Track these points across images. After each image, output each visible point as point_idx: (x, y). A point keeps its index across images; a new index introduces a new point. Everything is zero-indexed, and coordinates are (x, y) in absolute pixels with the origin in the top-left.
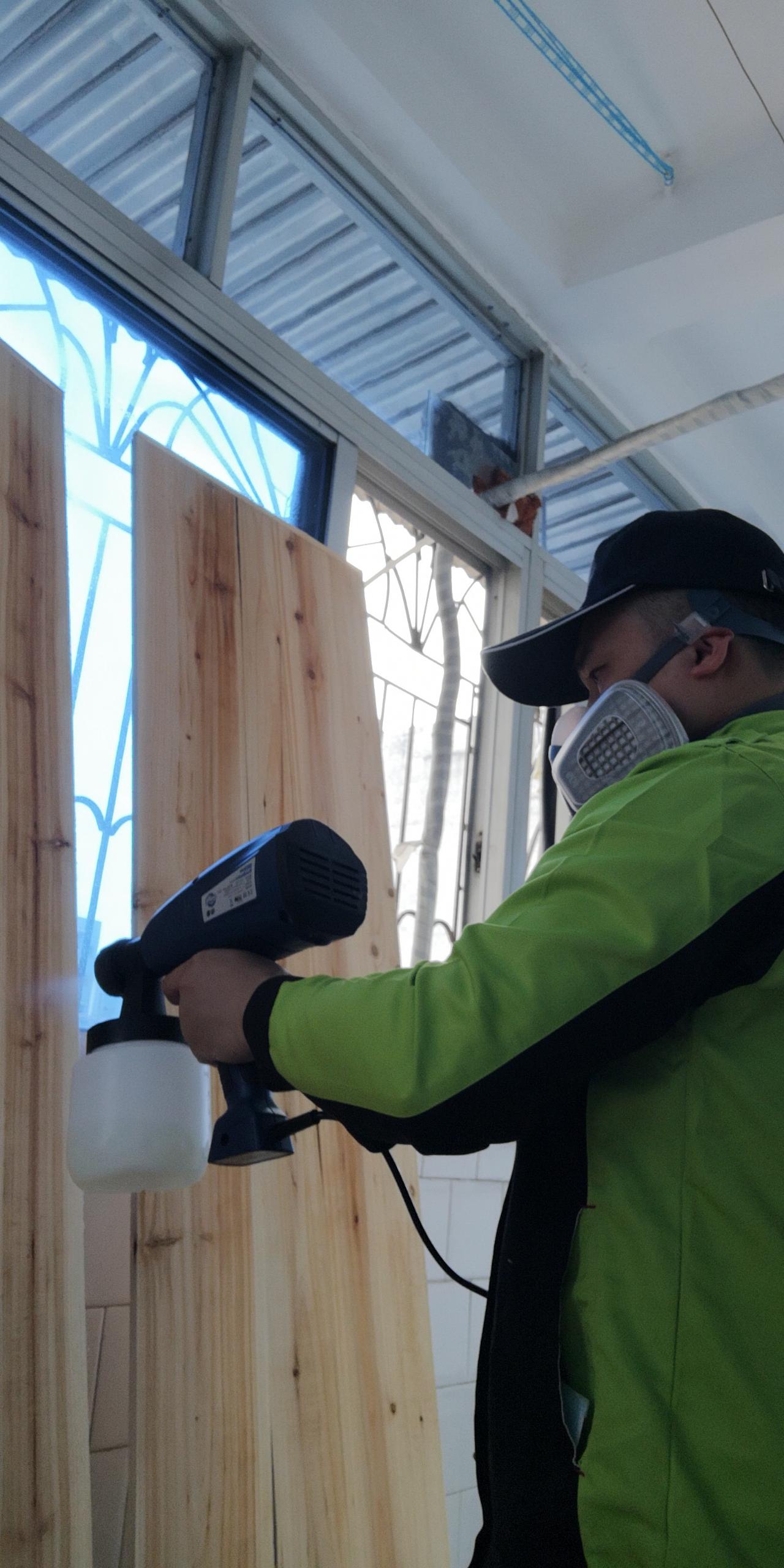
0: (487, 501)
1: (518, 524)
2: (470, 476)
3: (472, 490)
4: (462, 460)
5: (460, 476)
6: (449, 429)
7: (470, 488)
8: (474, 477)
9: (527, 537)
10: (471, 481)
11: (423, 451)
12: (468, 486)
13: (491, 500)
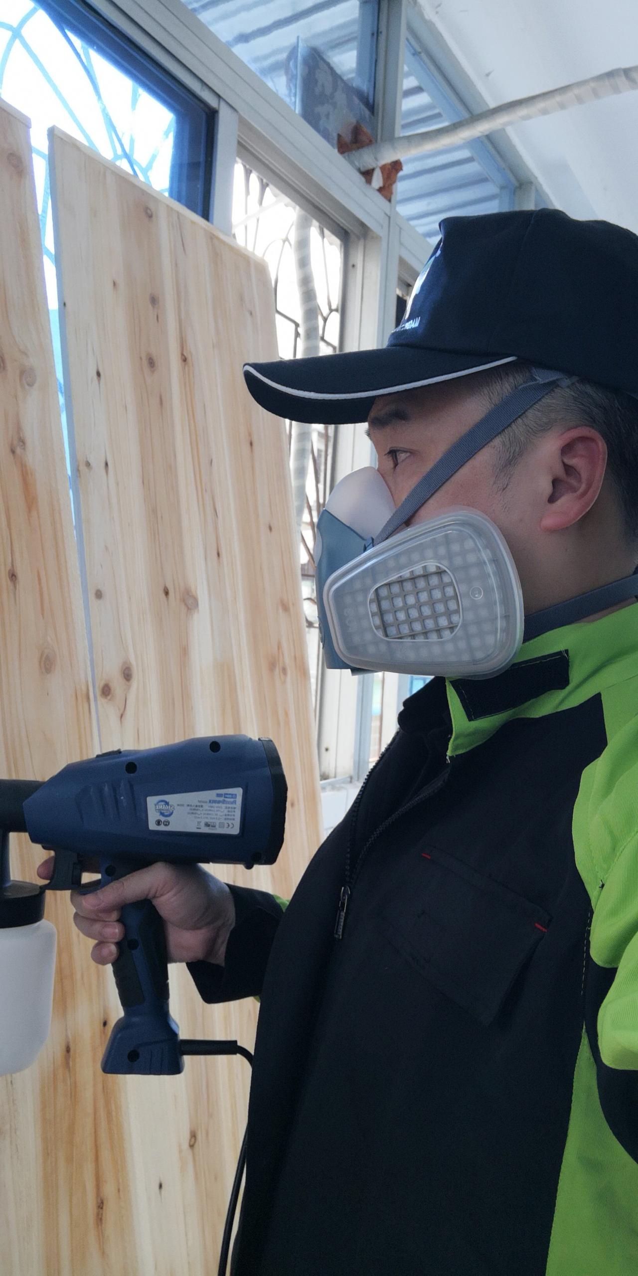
0: (352, 163)
1: (380, 190)
2: (335, 135)
3: (336, 150)
4: (328, 116)
5: (325, 135)
6: (316, 81)
7: (334, 148)
8: (339, 136)
9: (387, 203)
10: (335, 141)
11: (293, 108)
12: (333, 145)
13: (357, 164)
